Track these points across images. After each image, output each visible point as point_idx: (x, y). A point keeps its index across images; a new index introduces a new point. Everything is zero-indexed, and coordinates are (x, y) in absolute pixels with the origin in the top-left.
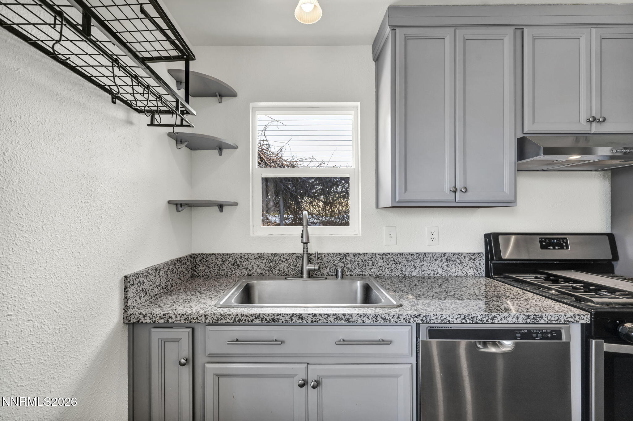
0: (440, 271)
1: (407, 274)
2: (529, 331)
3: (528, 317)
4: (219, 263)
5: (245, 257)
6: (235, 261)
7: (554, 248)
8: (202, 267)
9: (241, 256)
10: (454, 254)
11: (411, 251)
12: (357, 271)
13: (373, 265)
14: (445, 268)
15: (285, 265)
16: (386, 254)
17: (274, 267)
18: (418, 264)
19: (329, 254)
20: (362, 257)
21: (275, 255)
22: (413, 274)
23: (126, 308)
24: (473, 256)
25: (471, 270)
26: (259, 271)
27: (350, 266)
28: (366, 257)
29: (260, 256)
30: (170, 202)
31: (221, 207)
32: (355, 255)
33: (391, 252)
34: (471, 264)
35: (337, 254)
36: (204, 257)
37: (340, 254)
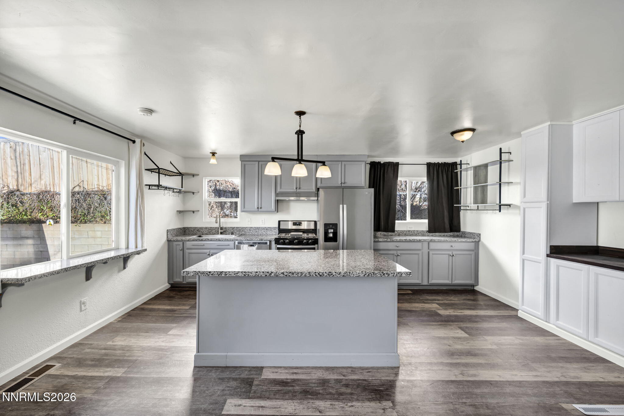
0: (264, 233)
1: (254, 234)
2: (260, 243)
3: (260, 239)
4: (193, 230)
5: (201, 228)
6: (198, 230)
7: (297, 225)
8: (187, 231)
9: (200, 228)
10: (269, 228)
11: (255, 227)
12: (238, 233)
13: (243, 231)
14: (266, 232)
15: (214, 231)
16: (247, 227)
17: (211, 232)
18: (257, 231)
19: (228, 227)
20: (239, 228)
21: (211, 228)
22: (256, 234)
23: (167, 237)
24: (275, 228)
25: (274, 233)
26: (206, 233)
27: (235, 231)
28: (241, 228)
29: (206, 228)
30: (177, 211)
31: (193, 212)
32: (237, 228)
33: (248, 227)
34: (274, 231)
35: (231, 227)
36: (188, 228)
37: (232, 227)
